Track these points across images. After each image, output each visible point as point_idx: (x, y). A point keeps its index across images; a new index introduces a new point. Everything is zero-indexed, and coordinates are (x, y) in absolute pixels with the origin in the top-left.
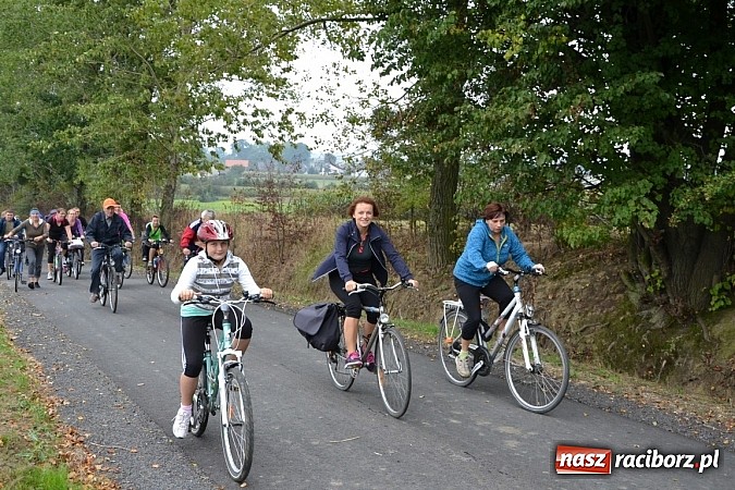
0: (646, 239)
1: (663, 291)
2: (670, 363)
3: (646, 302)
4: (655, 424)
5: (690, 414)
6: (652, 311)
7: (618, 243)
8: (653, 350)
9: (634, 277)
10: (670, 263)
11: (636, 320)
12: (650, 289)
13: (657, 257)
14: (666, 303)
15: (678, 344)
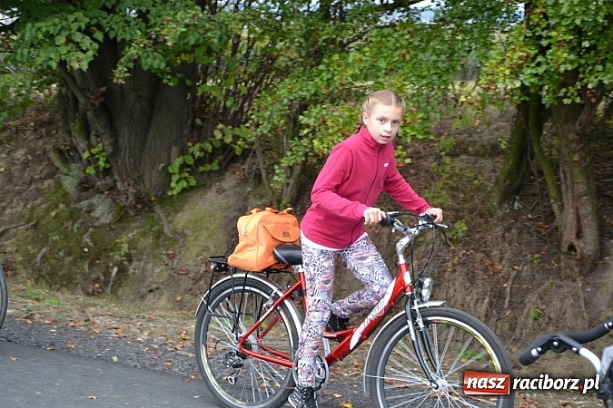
0: (82, 100)
1: (107, 172)
2: (122, 270)
3: (85, 189)
4: (115, 359)
5: (159, 339)
6: (95, 200)
7: (42, 109)
8: (98, 254)
9: (68, 155)
10: (114, 133)
11: (73, 215)
12: (91, 170)
13: (98, 125)
14: (112, 188)
15: (132, 244)
